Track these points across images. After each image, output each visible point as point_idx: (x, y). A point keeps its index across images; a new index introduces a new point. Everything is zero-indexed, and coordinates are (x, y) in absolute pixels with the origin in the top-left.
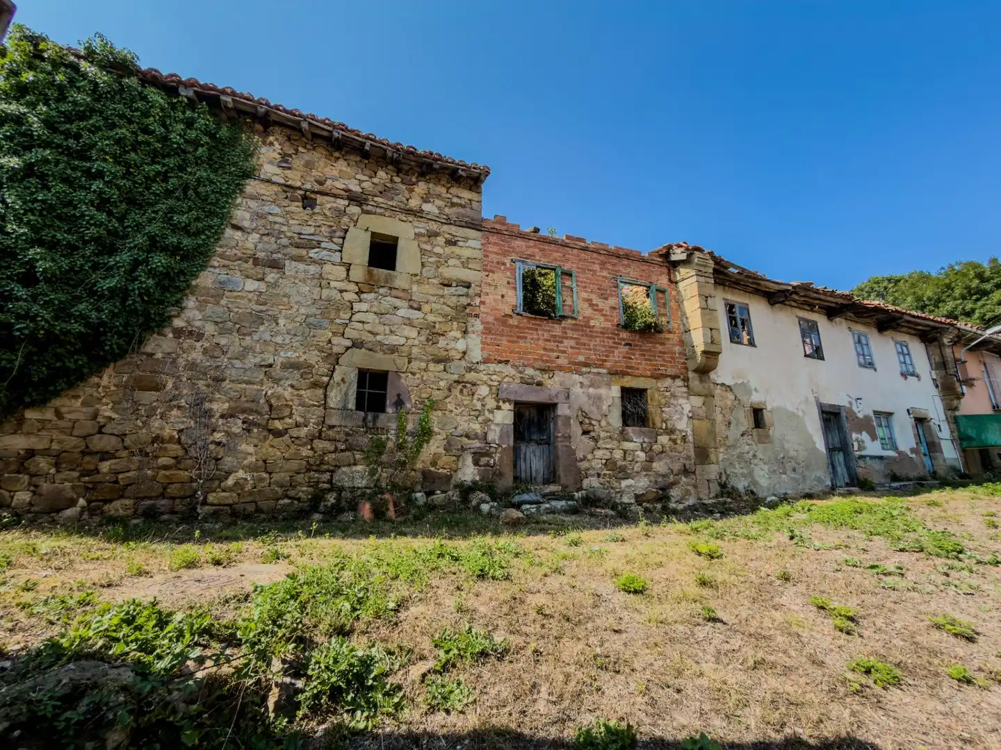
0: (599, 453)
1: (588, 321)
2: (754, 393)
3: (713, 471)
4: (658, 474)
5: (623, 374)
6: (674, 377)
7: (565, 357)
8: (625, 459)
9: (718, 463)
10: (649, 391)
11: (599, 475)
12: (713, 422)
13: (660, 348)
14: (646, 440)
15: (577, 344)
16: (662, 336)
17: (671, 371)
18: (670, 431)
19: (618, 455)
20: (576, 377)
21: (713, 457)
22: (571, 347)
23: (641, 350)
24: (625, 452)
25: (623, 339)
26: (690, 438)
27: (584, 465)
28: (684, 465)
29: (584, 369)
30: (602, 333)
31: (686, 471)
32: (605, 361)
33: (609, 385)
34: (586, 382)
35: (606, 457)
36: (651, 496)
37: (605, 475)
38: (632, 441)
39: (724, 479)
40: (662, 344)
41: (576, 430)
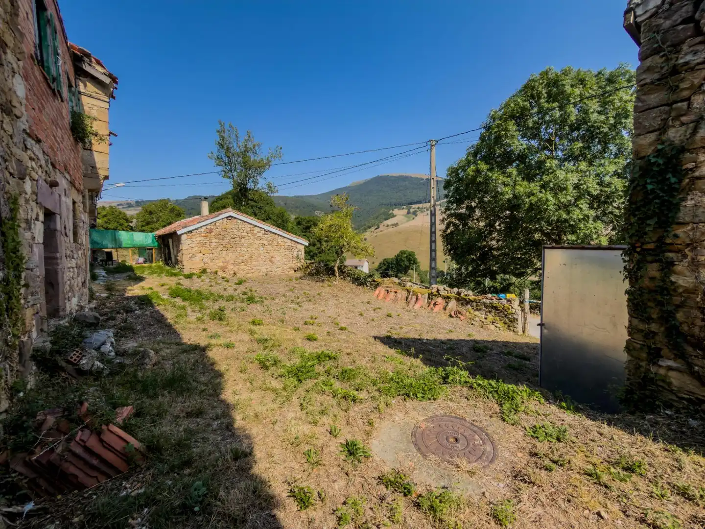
6: (81, 193)
10: (76, 205)
18: (81, 246)
33: (70, 195)
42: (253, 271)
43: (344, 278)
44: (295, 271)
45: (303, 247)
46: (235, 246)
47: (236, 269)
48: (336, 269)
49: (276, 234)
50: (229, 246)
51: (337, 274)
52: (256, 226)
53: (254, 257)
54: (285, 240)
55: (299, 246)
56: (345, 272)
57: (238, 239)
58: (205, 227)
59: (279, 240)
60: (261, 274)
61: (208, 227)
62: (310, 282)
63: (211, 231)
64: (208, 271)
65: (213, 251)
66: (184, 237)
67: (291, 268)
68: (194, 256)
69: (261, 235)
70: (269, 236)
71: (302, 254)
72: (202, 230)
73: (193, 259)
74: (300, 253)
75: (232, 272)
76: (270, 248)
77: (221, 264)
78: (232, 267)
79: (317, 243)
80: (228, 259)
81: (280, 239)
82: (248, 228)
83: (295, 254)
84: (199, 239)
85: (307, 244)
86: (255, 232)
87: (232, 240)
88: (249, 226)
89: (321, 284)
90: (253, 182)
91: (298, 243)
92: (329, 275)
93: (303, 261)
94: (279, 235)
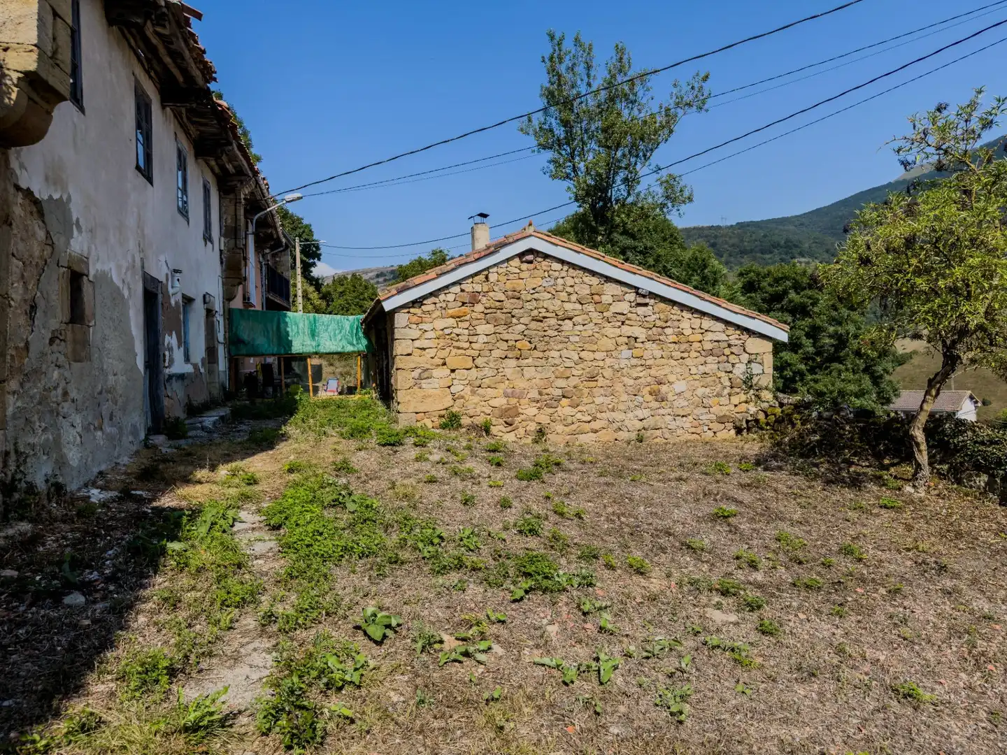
42: (595, 425)
43: (956, 475)
44: (739, 431)
45: (769, 346)
46: (541, 346)
47: (544, 419)
48: (919, 435)
49: (673, 303)
50: (524, 344)
51: (923, 458)
52: (608, 279)
53: (601, 382)
54: (707, 323)
55: (754, 345)
56: (957, 450)
57: (553, 322)
58: (456, 289)
59: (685, 325)
60: (624, 435)
61: (468, 287)
62: (800, 481)
63: (474, 300)
64: (465, 421)
65: (479, 361)
66: (401, 319)
67: (721, 420)
68: (425, 374)
69: (623, 307)
70: (653, 311)
71: (765, 373)
72: (450, 297)
73: (424, 383)
74: (756, 369)
75: (533, 427)
76: (654, 349)
77: (501, 402)
78: (532, 411)
79: (804, 340)
80: (521, 384)
81: (688, 323)
82: (587, 284)
83: (740, 370)
84: (440, 324)
85: (783, 337)
86: (606, 299)
87: (534, 325)
88: (589, 279)
89: (849, 494)
90: (626, 180)
91: (750, 332)
92: (879, 456)
93: (768, 396)
94: (683, 307)
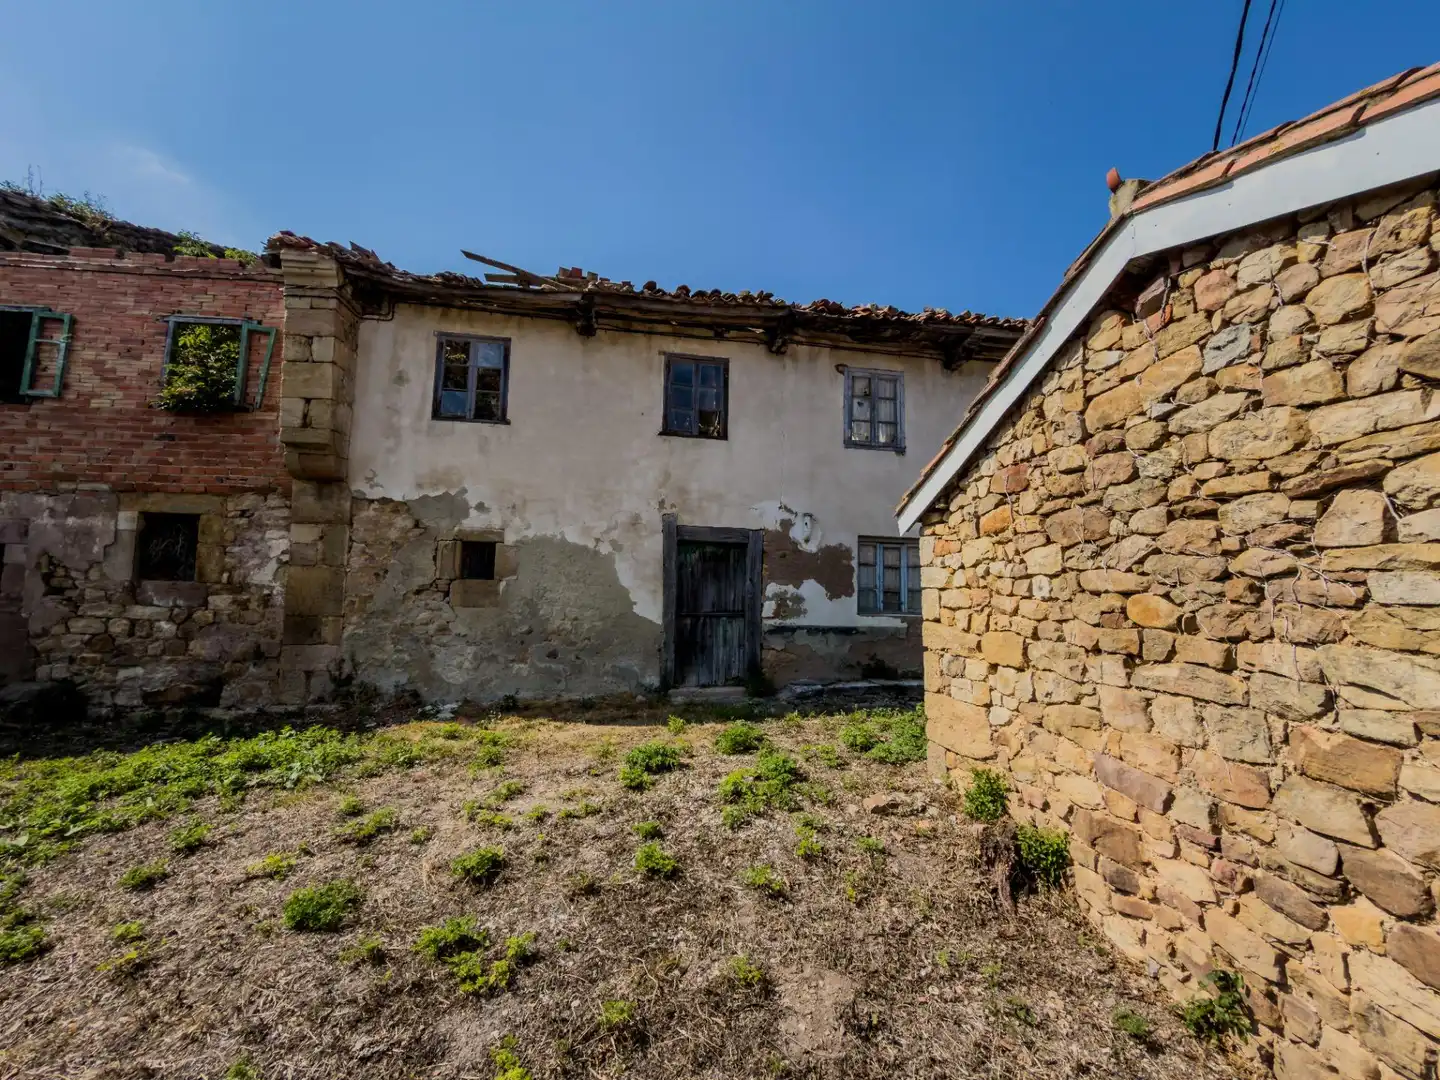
0: (77, 625)
1: (88, 402)
2: (473, 513)
3: (323, 657)
4: (197, 660)
5: (146, 490)
6: (264, 492)
7: (25, 467)
8: (131, 634)
9: (337, 641)
10: (204, 518)
11: (72, 660)
12: (339, 570)
13: (238, 438)
14: (180, 602)
15: (53, 441)
16: (250, 417)
17: (253, 481)
18: (237, 588)
19: (118, 627)
20: (43, 500)
21: (327, 632)
22: (42, 449)
23: (191, 446)
24: (133, 623)
25: (156, 429)
26: (279, 600)
27: (42, 644)
28: (259, 646)
29: (64, 486)
30: (110, 420)
31: (258, 655)
32: (110, 469)
33: (113, 512)
34: (60, 507)
35: (92, 631)
36: (176, 696)
37: (84, 659)
38: (152, 605)
39: (347, 668)
40: (243, 432)
41: (34, 586)
58: (991, 464)
61: (1007, 452)
65: (1035, 651)
72: (983, 487)
84: (971, 553)
